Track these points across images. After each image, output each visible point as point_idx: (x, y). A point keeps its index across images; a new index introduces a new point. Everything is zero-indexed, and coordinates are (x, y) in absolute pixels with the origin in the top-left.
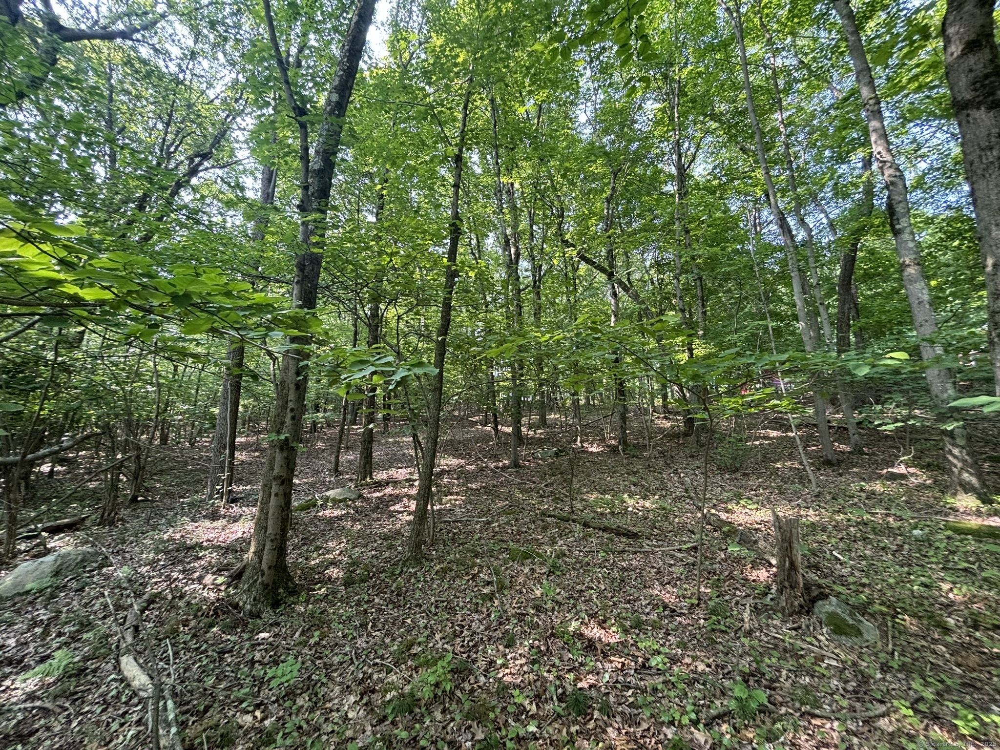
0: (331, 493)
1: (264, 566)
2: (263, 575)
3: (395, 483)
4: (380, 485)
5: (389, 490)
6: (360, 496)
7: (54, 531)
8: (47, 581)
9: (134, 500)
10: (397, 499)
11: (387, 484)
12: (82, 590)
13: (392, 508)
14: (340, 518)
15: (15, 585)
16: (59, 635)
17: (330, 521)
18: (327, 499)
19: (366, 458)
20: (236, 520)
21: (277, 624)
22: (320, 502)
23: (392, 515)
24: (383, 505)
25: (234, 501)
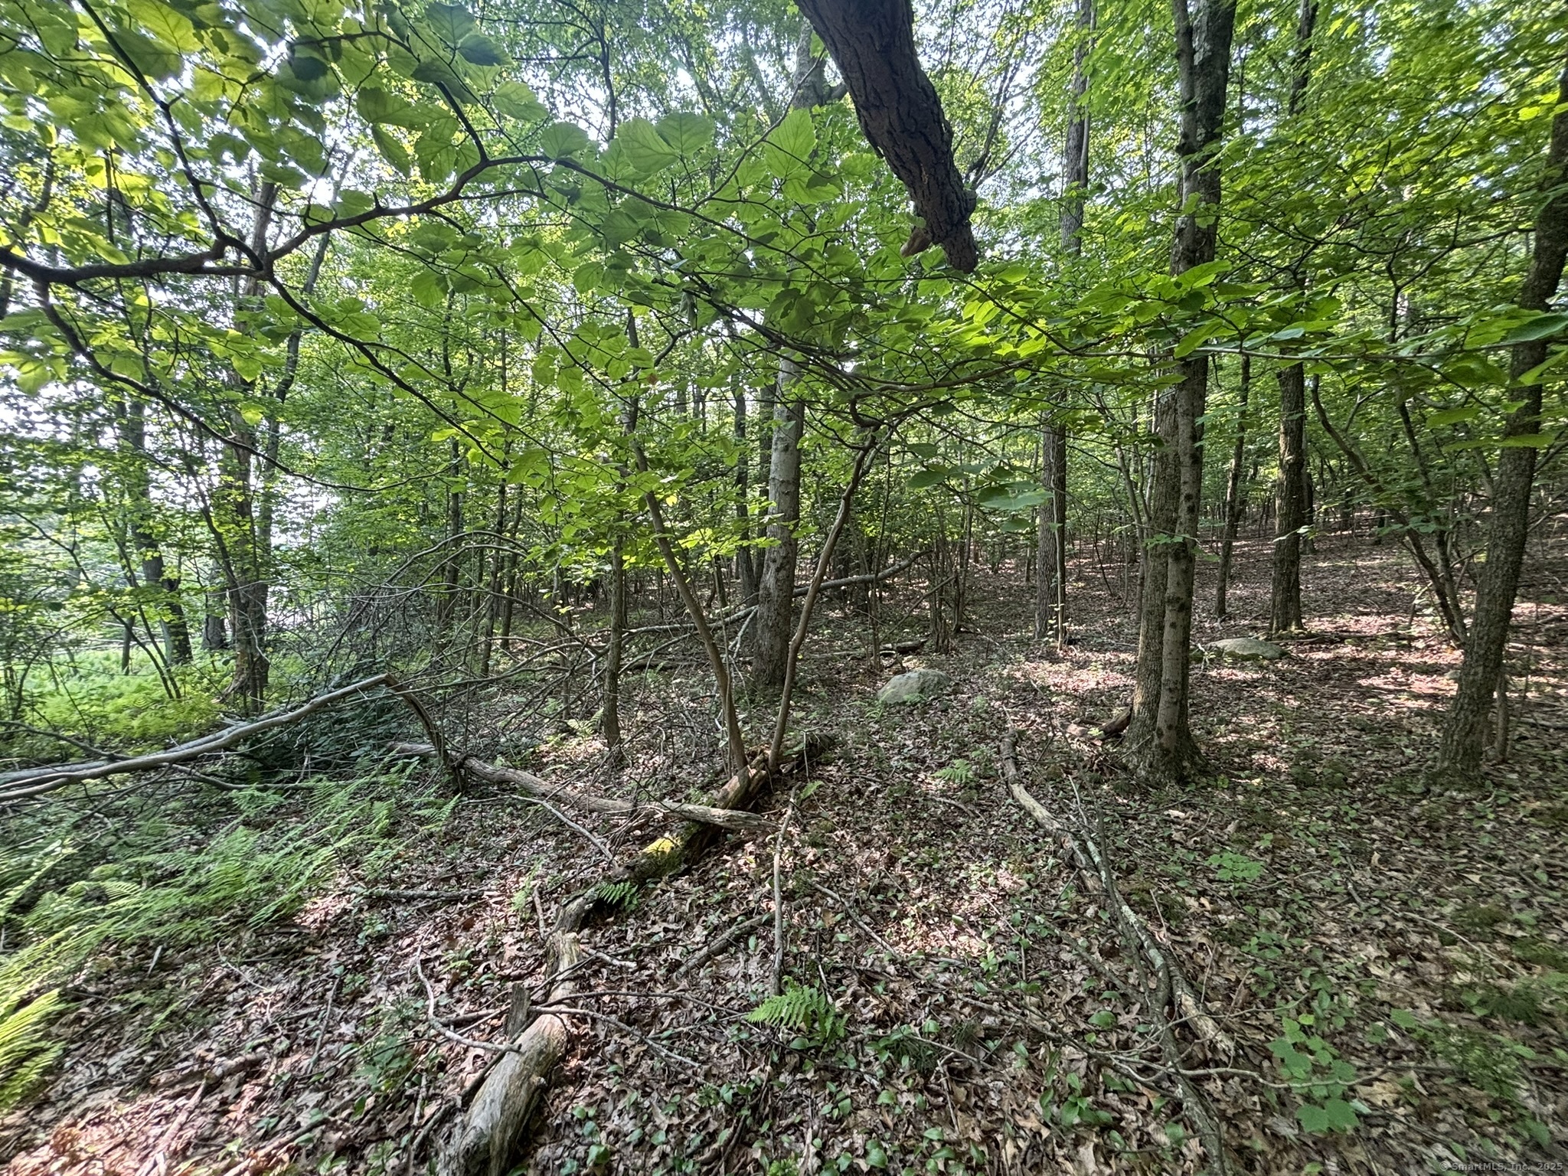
0: (1226, 644)
1: (1161, 723)
2: (1160, 735)
3: (1360, 640)
4: (1321, 640)
5: (1347, 650)
6: (1284, 655)
7: (904, 651)
8: (914, 697)
9: (958, 630)
10: (1376, 667)
11: (1342, 640)
12: (945, 711)
13: (1364, 682)
14: (1252, 684)
15: (895, 694)
16: (945, 748)
17: (1234, 686)
18: (1220, 652)
19: (1287, 590)
20: (1083, 665)
21: (1194, 807)
22: (1208, 656)
23: (1366, 693)
24: (1341, 674)
25: (1071, 642)
